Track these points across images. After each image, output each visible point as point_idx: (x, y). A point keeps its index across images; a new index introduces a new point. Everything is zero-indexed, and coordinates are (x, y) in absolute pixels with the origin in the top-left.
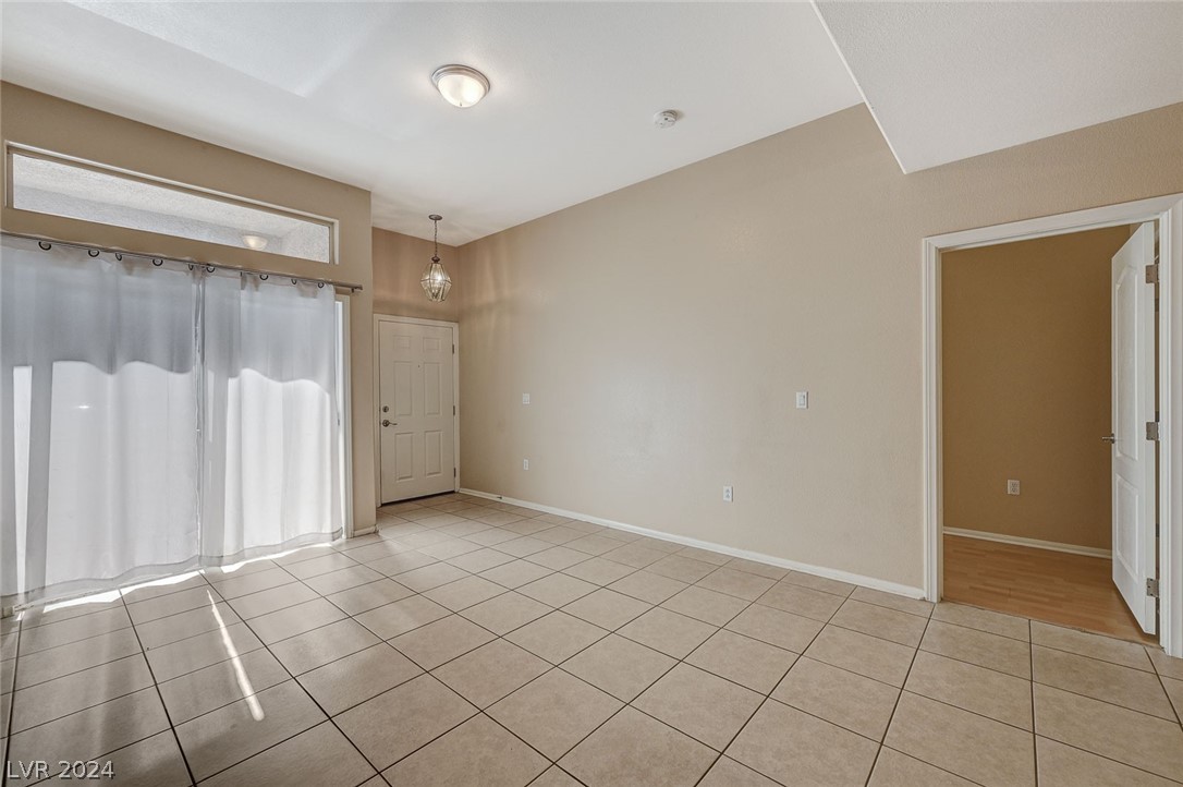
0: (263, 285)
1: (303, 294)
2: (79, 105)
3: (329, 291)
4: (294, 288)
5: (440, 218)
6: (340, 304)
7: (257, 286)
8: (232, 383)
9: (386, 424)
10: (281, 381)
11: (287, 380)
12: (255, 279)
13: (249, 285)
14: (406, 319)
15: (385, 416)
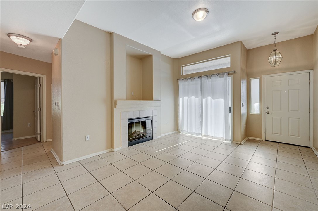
0: (211, 77)
1: (220, 77)
2: (187, 56)
3: (225, 75)
4: (218, 76)
5: (277, 33)
6: (230, 78)
7: (210, 79)
8: (204, 100)
9: (268, 113)
10: (214, 99)
11: (215, 99)
12: (210, 77)
13: (209, 78)
14: (278, 74)
15: (267, 110)
